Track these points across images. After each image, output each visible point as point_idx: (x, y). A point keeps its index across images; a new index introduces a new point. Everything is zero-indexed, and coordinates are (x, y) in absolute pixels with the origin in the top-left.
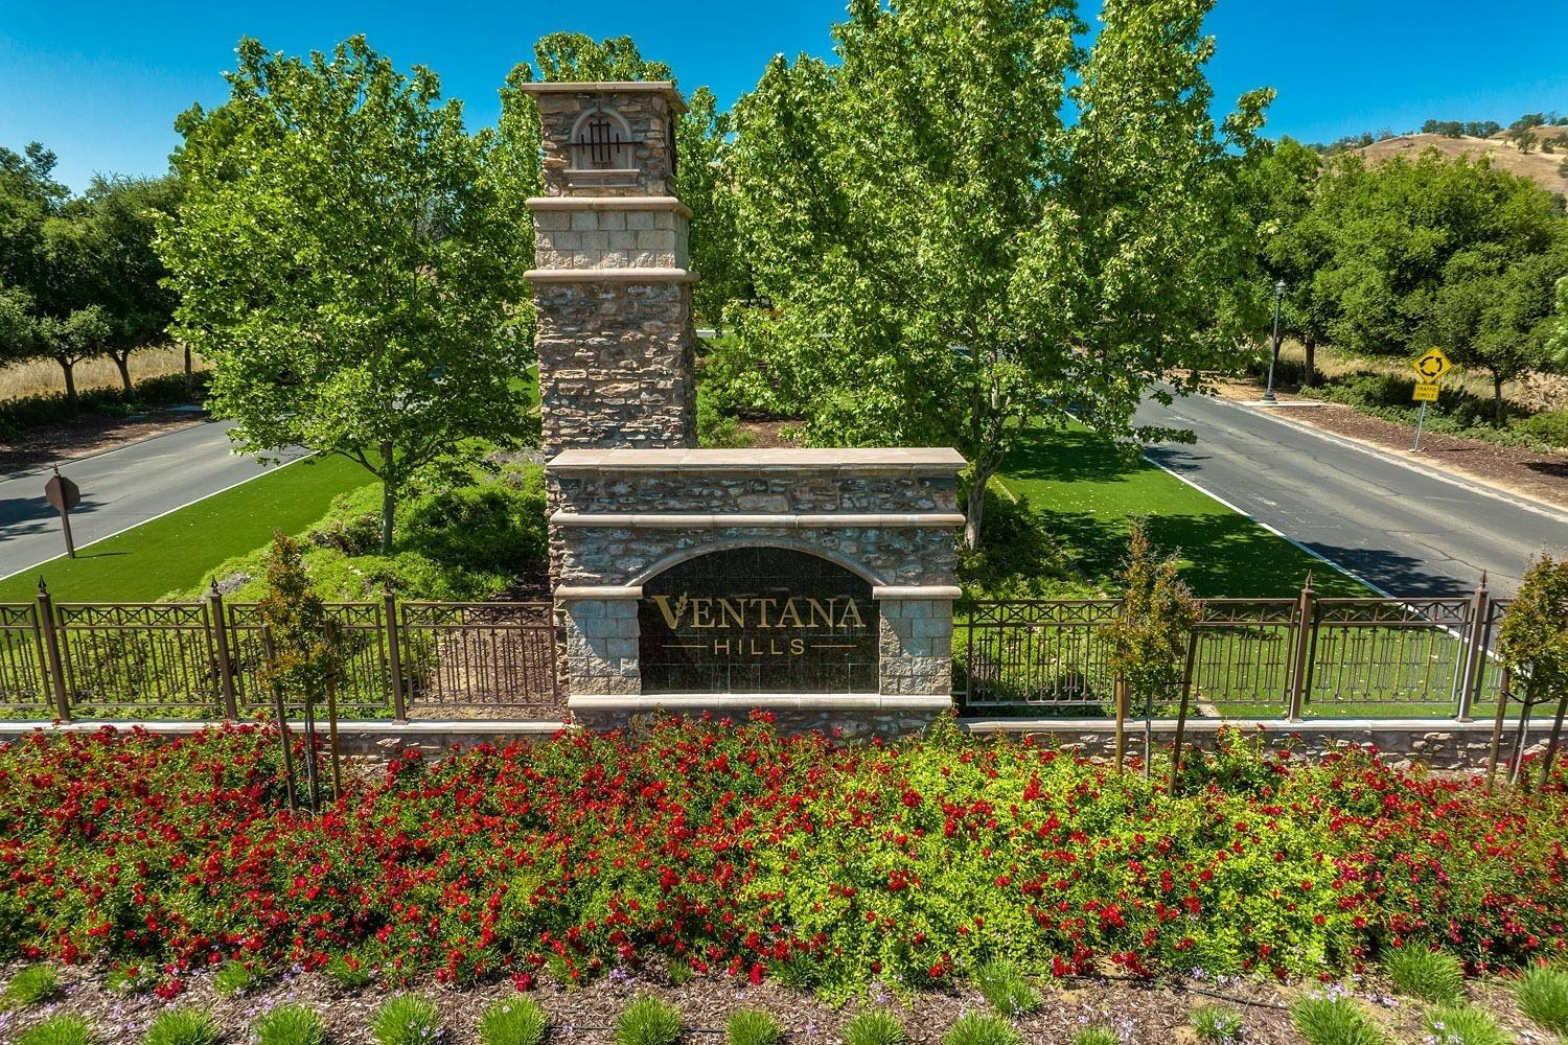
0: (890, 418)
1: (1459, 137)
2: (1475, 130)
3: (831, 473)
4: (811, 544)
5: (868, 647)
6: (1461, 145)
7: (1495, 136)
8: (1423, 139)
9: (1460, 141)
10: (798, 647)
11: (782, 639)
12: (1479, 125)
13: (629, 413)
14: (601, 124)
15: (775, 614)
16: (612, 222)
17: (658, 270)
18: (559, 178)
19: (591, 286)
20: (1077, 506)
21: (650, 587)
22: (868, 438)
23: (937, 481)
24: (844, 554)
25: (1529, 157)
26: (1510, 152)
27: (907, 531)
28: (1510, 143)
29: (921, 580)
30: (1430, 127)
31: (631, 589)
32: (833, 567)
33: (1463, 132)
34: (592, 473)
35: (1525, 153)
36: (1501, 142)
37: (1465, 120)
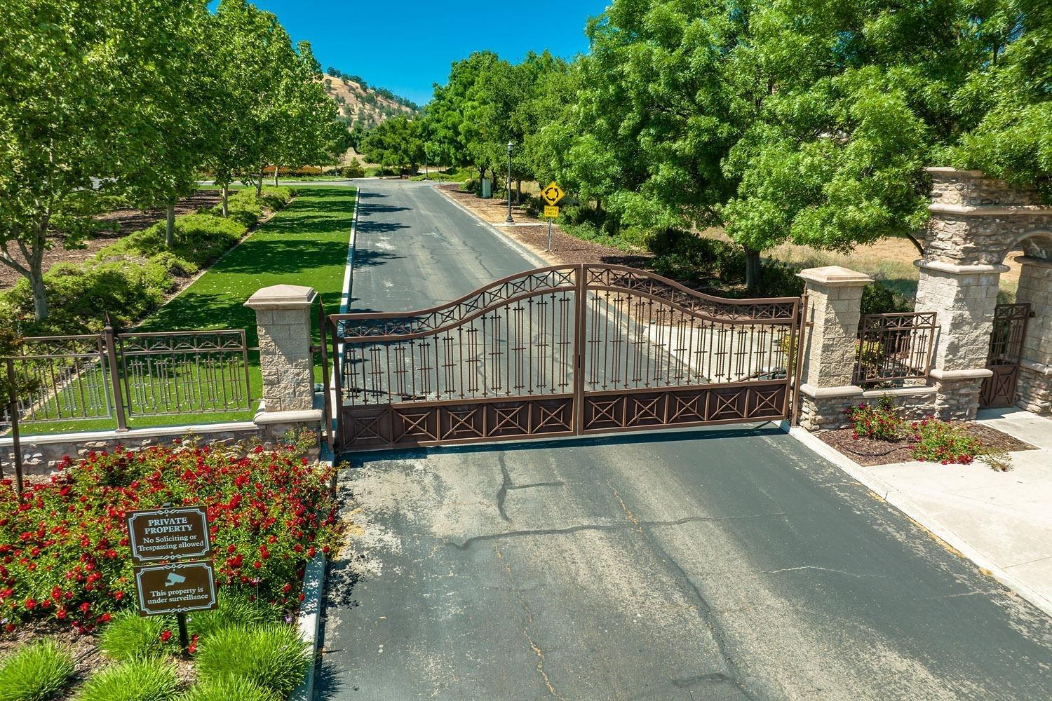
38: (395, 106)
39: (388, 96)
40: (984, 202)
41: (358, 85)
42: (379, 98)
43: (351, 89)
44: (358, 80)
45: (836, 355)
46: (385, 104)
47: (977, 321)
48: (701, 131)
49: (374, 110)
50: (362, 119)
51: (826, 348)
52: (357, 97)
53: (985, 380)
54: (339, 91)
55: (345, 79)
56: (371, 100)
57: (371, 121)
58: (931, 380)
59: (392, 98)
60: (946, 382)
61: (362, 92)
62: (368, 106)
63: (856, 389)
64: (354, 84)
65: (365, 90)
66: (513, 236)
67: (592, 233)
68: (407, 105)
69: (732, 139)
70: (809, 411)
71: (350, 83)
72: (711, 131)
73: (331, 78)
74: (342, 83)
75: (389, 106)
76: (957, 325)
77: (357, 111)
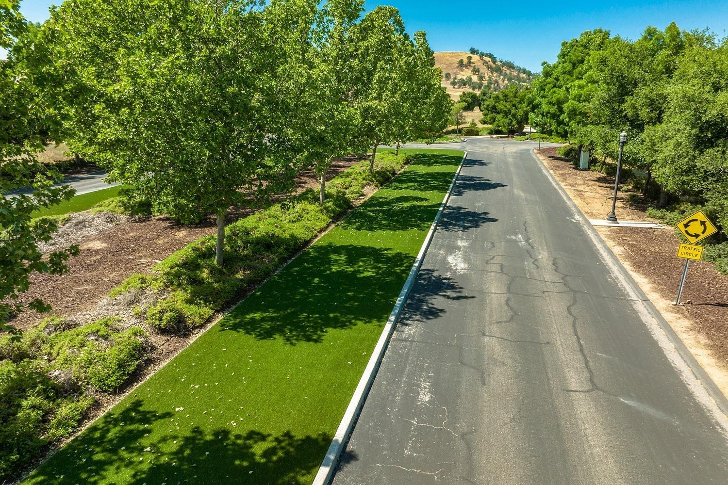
38: (515, 74)
39: (511, 66)
41: (490, 59)
42: (504, 68)
43: (485, 62)
44: (490, 56)
46: (508, 72)
49: (499, 77)
50: (490, 83)
52: (488, 68)
54: (476, 64)
55: (482, 55)
56: (498, 70)
57: (496, 85)
59: (513, 68)
61: (492, 64)
62: (495, 74)
64: (487, 59)
65: (494, 62)
68: (524, 72)
71: (485, 58)
73: (472, 55)
74: (479, 58)
75: (510, 74)
77: (487, 78)
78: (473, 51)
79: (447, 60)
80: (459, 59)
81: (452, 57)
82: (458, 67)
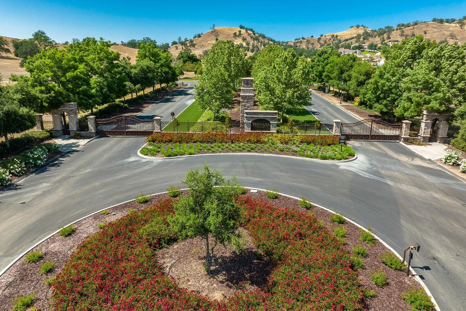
0: (272, 108)
1: (442, 23)
2: (447, 21)
3: (267, 113)
4: (265, 118)
5: (270, 127)
6: (443, 26)
7: (454, 22)
8: (431, 24)
9: (443, 24)
10: (264, 127)
11: (263, 126)
12: (449, 19)
13: (248, 107)
14: (248, 82)
15: (262, 124)
16: (248, 90)
17: (252, 95)
18: (243, 86)
19: (246, 96)
20: (297, 119)
21: (252, 122)
22: (269, 110)
23: (276, 113)
24: (268, 119)
25: (462, 29)
26: (457, 28)
27: (273, 117)
28: (458, 25)
29: (274, 121)
30: (434, 20)
31: (251, 122)
32: (267, 120)
33: (444, 22)
34: (248, 112)
35: (461, 28)
36: (455, 25)
37: (444, 18)
38: (267, 41)
39: (264, 37)
40: (429, 113)
41: (252, 32)
42: (260, 38)
43: (249, 34)
44: (251, 30)
45: (406, 132)
46: (263, 40)
47: (428, 129)
48: (392, 97)
49: (258, 43)
50: (253, 47)
51: (405, 131)
52: (251, 38)
53: (430, 137)
54: (244, 35)
55: (247, 30)
56: (257, 39)
57: (257, 49)
58: (421, 137)
59: (265, 38)
60: (423, 137)
61: (253, 35)
62: (256, 42)
63: (409, 137)
64: (250, 32)
65: (254, 34)
66: (343, 108)
67: (365, 108)
68: (272, 40)
69: (397, 99)
70: (402, 139)
71: (249, 32)
72: (394, 97)
73: (241, 30)
74: (245, 32)
75: (264, 41)
76: (425, 129)
77: (251, 44)
78: (242, 27)
79: (227, 32)
80: (234, 32)
81: (229, 30)
82: (233, 37)
